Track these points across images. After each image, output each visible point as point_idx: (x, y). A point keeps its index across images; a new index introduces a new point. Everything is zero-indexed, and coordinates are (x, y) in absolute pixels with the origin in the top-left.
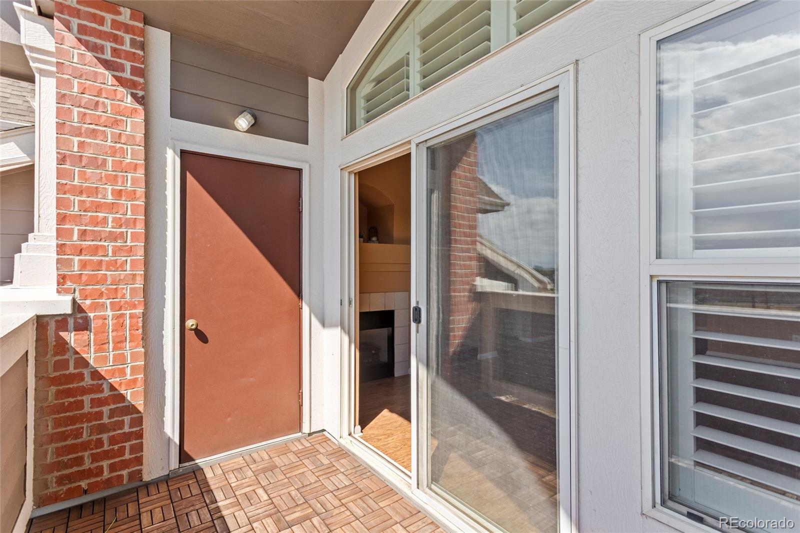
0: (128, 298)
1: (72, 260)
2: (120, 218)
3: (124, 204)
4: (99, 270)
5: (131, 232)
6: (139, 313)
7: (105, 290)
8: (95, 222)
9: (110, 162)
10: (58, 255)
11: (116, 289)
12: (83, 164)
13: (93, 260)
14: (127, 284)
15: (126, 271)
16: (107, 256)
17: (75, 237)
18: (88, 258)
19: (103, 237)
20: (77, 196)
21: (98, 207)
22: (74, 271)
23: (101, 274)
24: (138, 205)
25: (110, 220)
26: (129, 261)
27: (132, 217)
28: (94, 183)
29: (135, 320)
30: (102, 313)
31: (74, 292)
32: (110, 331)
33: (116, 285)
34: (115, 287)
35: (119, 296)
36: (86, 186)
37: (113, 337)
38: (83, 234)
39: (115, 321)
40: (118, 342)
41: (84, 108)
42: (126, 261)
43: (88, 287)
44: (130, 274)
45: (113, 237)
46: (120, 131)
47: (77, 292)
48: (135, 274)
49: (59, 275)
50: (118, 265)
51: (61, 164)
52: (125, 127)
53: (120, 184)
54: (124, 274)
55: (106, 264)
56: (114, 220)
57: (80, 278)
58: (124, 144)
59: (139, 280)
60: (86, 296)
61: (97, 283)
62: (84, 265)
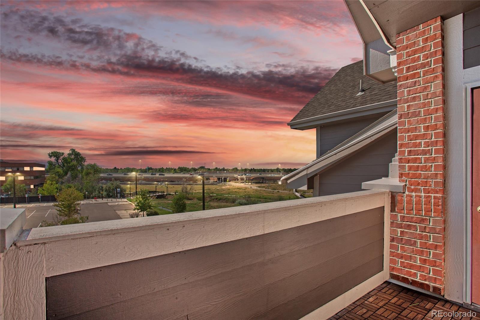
0: (433, 187)
1: (405, 166)
2: (428, 141)
3: (430, 133)
4: (417, 171)
5: (435, 149)
6: (439, 196)
7: (421, 181)
8: (415, 145)
9: (422, 111)
10: (399, 163)
11: (426, 181)
12: (409, 117)
13: (414, 165)
14: (432, 179)
15: (432, 171)
16: (421, 163)
17: (406, 155)
18: (412, 164)
19: (419, 153)
20: (407, 133)
21: (416, 137)
22: (406, 171)
23: (418, 173)
24: (439, 132)
25: (423, 143)
26: (433, 166)
27: (435, 140)
28: (414, 125)
29: (437, 200)
30: (419, 194)
31: (406, 182)
32: (423, 204)
33: (426, 179)
34: (426, 180)
35: (428, 185)
36: (411, 127)
37: (424, 208)
38: (410, 152)
39: (425, 199)
40: (427, 211)
41: (409, 88)
42: (432, 165)
43: (413, 179)
44: (434, 173)
45: (424, 153)
46: (428, 93)
47: (407, 182)
48: (437, 173)
49: (400, 173)
50: (427, 168)
51: (400, 119)
52: (430, 89)
53: (427, 122)
54: (430, 173)
55: (421, 168)
56: (425, 143)
57: (409, 175)
58: (430, 99)
59: (440, 176)
60: (412, 184)
61: (416, 178)
62: (410, 168)
